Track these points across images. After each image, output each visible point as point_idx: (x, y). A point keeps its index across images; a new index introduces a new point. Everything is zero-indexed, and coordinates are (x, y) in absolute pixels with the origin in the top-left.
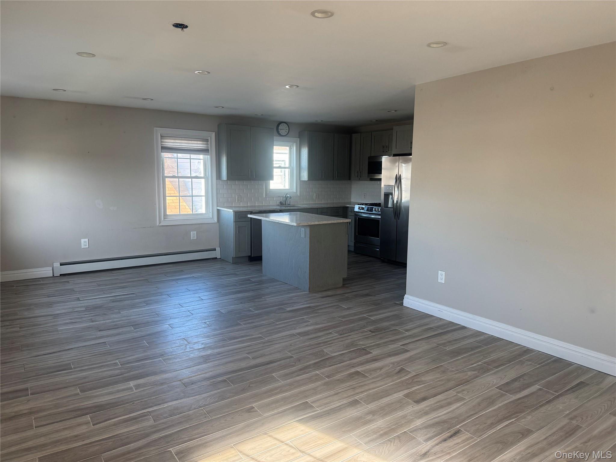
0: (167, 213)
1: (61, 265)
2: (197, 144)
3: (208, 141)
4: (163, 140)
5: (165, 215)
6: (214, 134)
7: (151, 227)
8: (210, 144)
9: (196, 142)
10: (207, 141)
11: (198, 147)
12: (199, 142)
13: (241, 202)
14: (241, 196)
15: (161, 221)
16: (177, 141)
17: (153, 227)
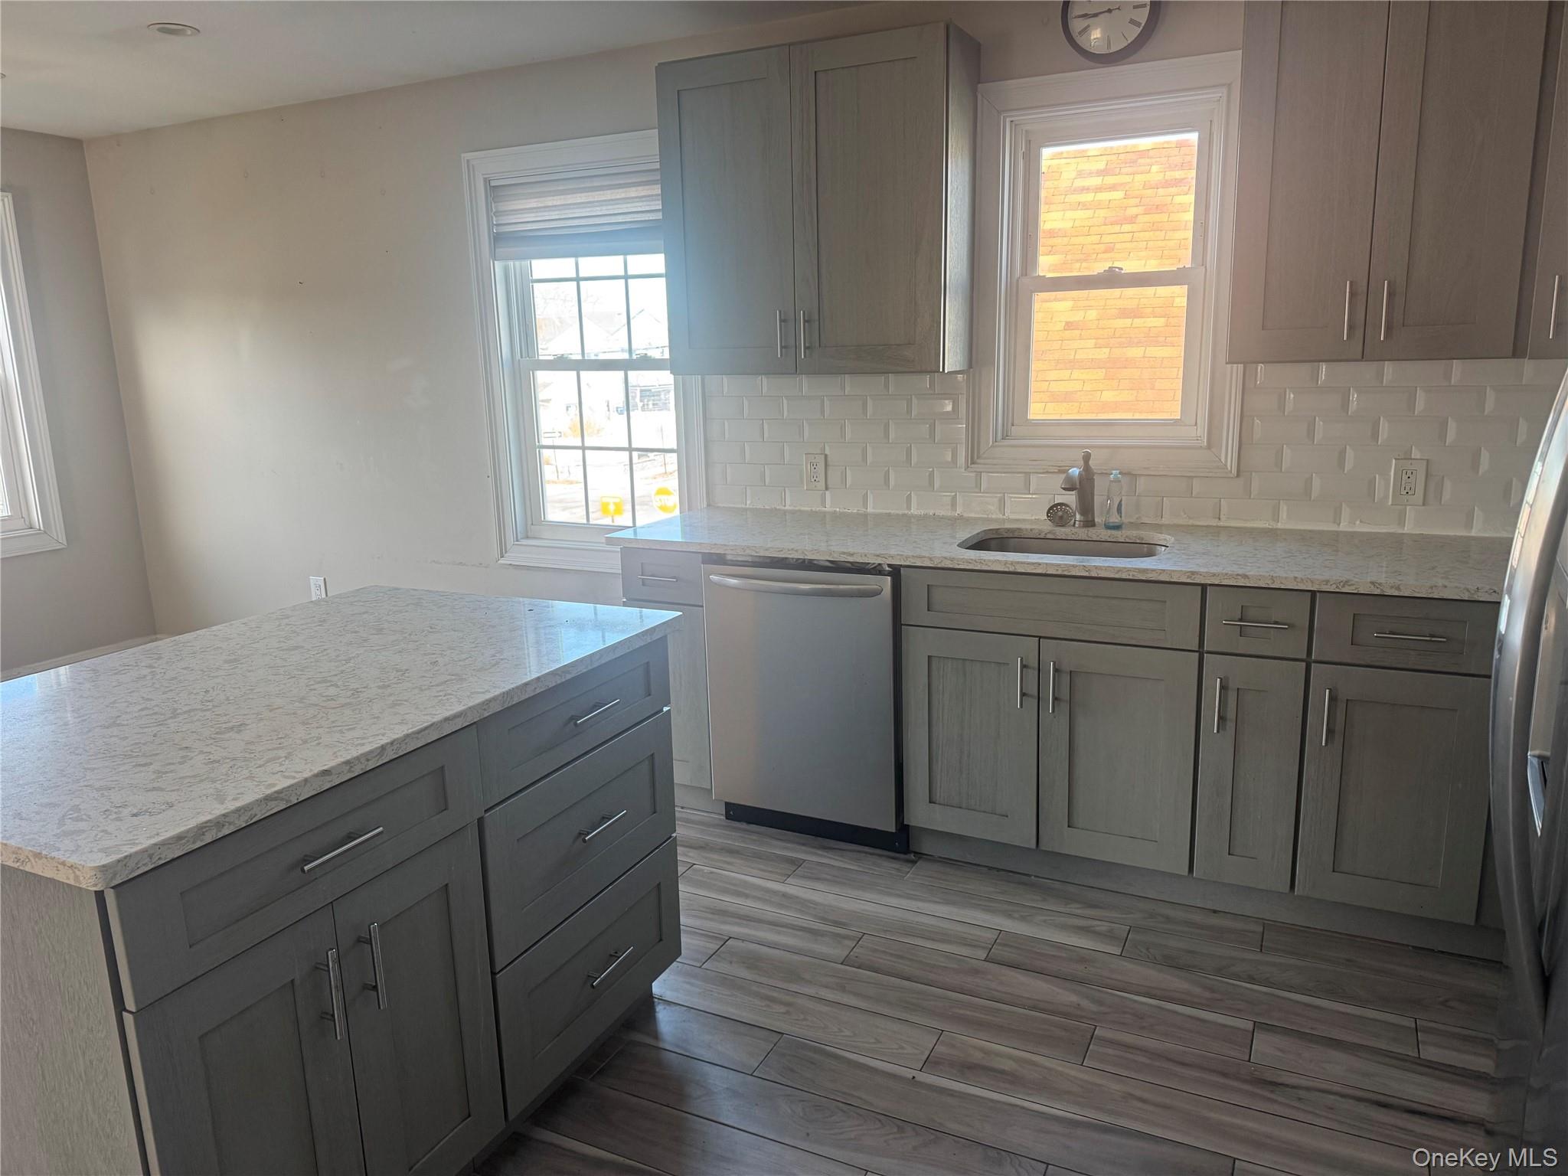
0: (544, 515)
4: (498, 207)
5: (537, 522)
9: (622, 193)
11: (630, 218)
13: (827, 489)
14: (826, 456)
15: (508, 547)
16: (550, 201)
17: (486, 567)
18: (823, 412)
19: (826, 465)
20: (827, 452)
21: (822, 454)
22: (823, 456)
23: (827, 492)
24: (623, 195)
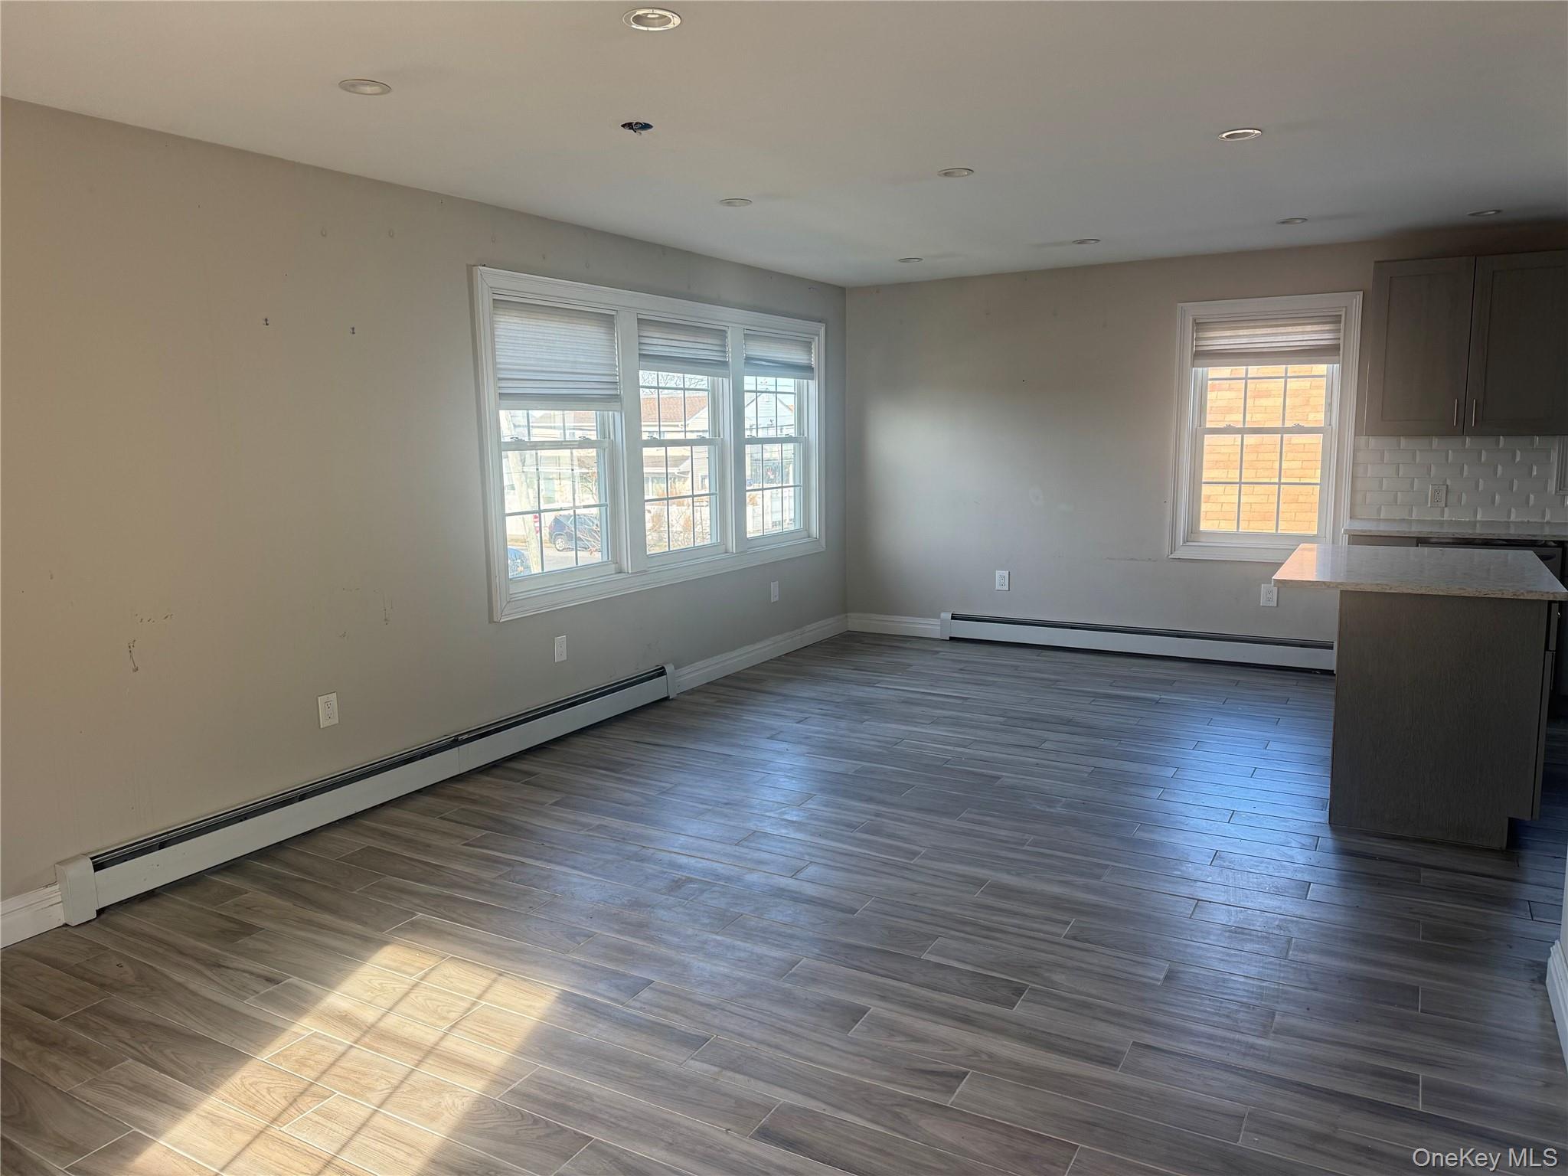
0: (1199, 528)
1: (953, 618)
2: (1303, 333)
3: (1340, 322)
4: (1201, 335)
5: (1193, 532)
6: (1358, 297)
7: (1150, 559)
8: (1342, 331)
9: (1299, 329)
10: (1336, 320)
11: (1304, 343)
12: (1309, 328)
13: (1446, 506)
14: (1447, 486)
15: (1177, 547)
16: (1241, 332)
17: (1154, 561)
18: (1447, 459)
19: (1447, 492)
20: (1449, 482)
21: (1443, 485)
22: (1445, 487)
23: (1446, 509)
24: (1301, 330)
